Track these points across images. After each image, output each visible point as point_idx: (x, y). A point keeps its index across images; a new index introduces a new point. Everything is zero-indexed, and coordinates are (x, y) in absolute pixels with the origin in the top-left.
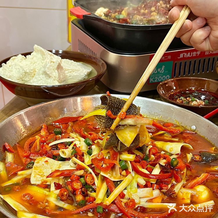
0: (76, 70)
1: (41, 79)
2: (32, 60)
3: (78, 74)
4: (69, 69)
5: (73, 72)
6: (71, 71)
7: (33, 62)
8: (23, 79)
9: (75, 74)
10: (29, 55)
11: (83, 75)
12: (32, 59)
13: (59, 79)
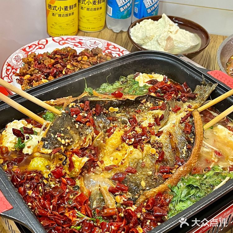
0: (182, 42)
1: (154, 45)
2: (157, 26)
3: (184, 46)
4: (177, 41)
5: (180, 43)
6: (179, 42)
7: (157, 27)
8: (144, 40)
9: (181, 45)
10: (156, 21)
11: (186, 48)
12: (158, 24)
13: (166, 48)
